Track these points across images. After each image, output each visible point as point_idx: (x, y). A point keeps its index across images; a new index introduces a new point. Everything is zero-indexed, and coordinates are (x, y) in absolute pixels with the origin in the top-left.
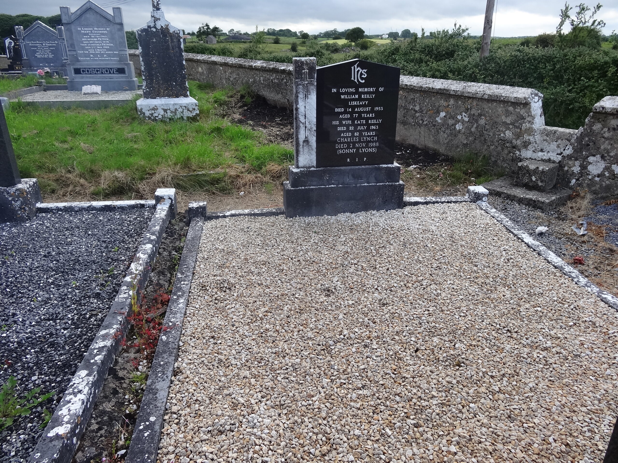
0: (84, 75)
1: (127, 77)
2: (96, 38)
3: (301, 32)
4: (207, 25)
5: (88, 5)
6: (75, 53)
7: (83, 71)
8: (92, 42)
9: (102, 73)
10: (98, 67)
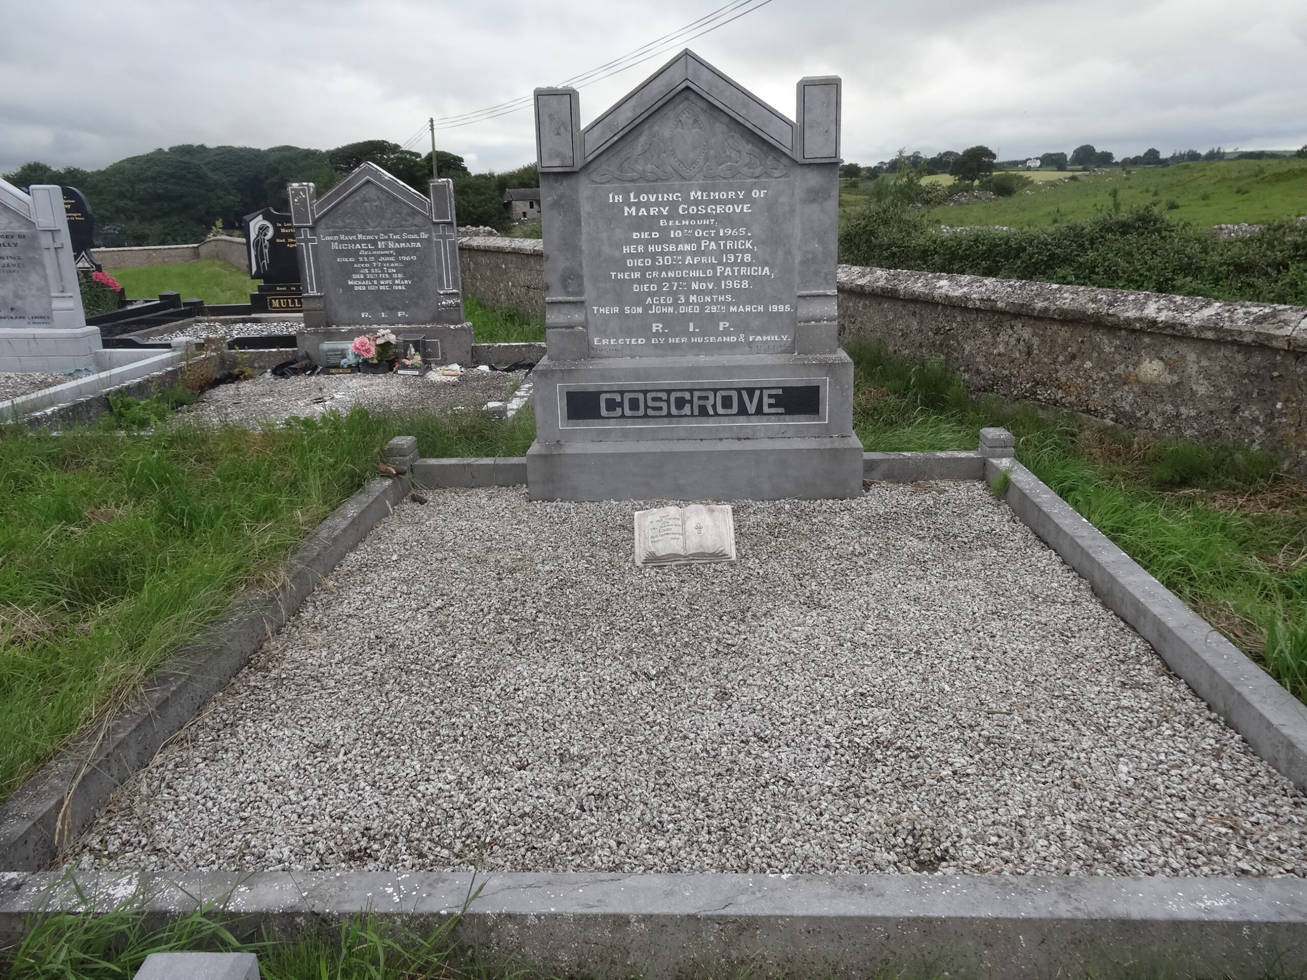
0: (612, 425)
1: (825, 432)
2: (689, 240)
5: (677, 77)
6: (577, 316)
7: (612, 405)
8: (668, 260)
9: (703, 412)
10: (689, 383)
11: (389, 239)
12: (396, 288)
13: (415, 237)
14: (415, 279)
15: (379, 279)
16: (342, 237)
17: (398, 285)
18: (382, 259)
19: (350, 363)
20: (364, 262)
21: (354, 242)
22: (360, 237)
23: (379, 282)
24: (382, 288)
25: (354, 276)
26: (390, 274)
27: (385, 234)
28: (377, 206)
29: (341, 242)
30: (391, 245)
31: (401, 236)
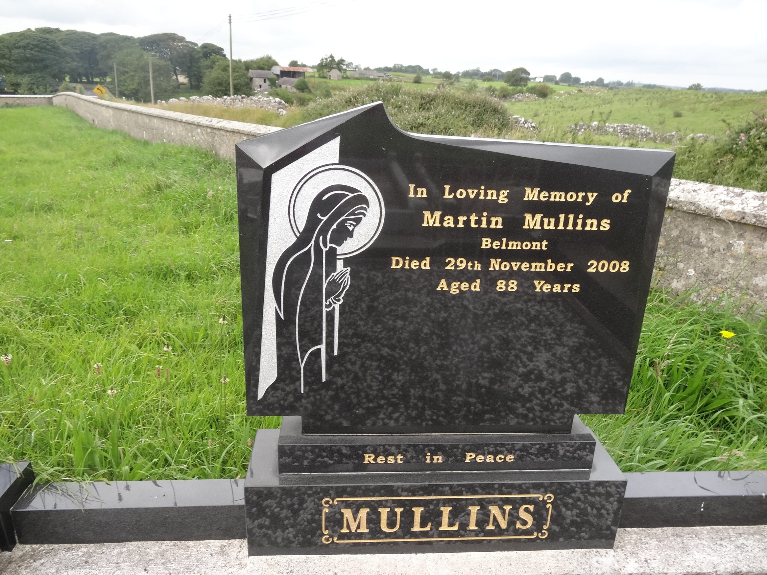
3: (434, 70)
4: (331, 57)
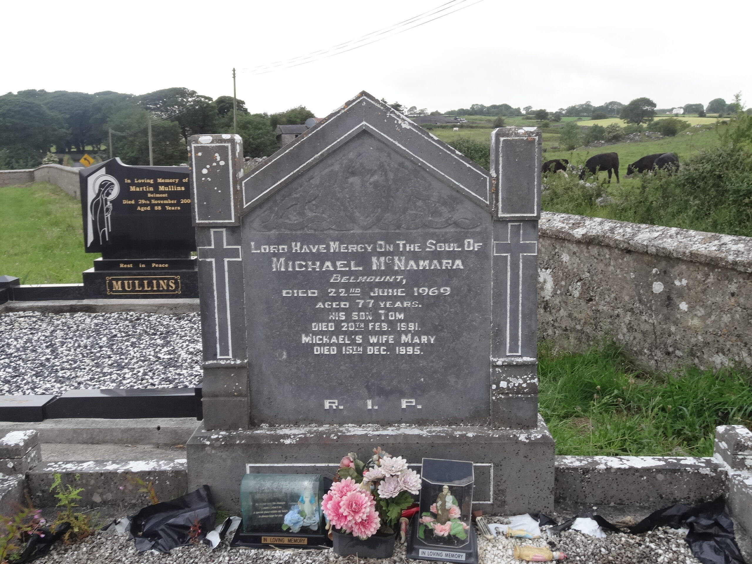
3: (527, 109)
11: (396, 252)
12: (403, 351)
13: (453, 247)
14: (444, 334)
15: (366, 333)
16: (296, 247)
17: (406, 345)
18: (377, 292)
19: (307, 522)
20: (338, 299)
21: (321, 257)
22: (334, 246)
23: (366, 341)
24: (370, 350)
25: (315, 327)
26: (392, 324)
27: (388, 241)
28: (376, 185)
29: (293, 257)
30: (399, 264)
31: (423, 246)
